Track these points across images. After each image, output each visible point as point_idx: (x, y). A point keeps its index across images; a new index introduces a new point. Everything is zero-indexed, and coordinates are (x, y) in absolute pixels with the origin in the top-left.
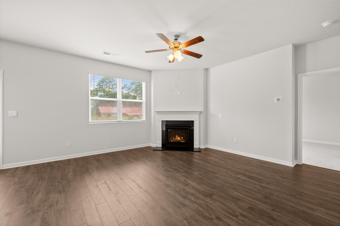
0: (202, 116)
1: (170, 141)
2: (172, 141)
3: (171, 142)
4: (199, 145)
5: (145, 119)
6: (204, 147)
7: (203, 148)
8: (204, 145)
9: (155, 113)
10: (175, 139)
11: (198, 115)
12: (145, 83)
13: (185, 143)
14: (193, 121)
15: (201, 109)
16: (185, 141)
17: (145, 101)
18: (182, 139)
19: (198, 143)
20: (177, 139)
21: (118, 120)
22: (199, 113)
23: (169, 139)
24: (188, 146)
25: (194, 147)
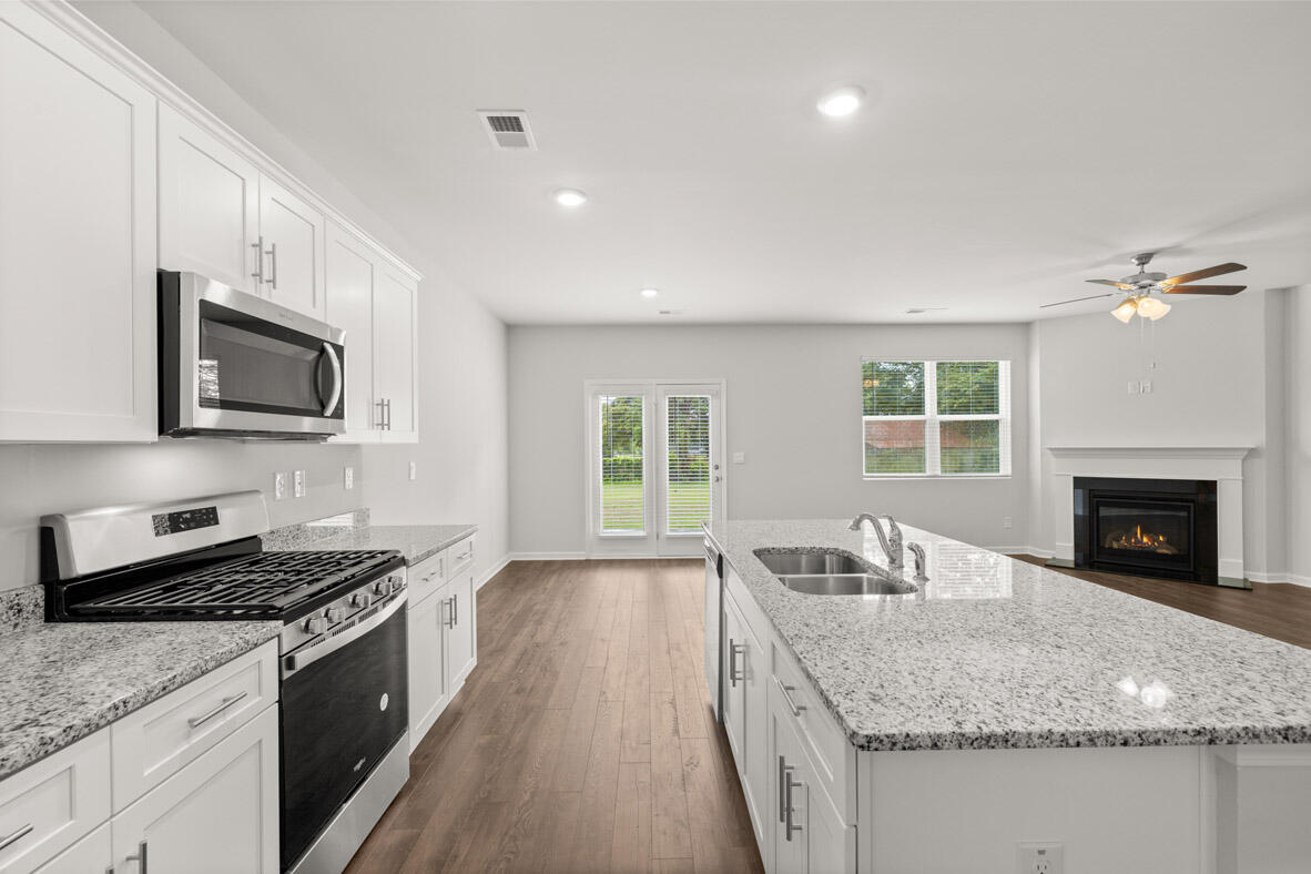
0: (1260, 467)
1: (1107, 546)
2: (1115, 545)
3: (1111, 548)
4: (1245, 569)
5: (1009, 472)
6: (1269, 578)
7: (1266, 582)
8: (1268, 572)
9: (1049, 452)
10: (1128, 540)
11: (1240, 462)
12: (1009, 362)
13: (1174, 556)
14: (1214, 483)
15: (1256, 437)
16: (1175, 551)
17: (1009, 417)
18: (1159, 542)
19: (1241, 561)
20: (1137, 541)
21: (928, 473)
22: (1245, 453)
23: (1105, 538)
24: (1192, 570)
25: (1220, 574)
